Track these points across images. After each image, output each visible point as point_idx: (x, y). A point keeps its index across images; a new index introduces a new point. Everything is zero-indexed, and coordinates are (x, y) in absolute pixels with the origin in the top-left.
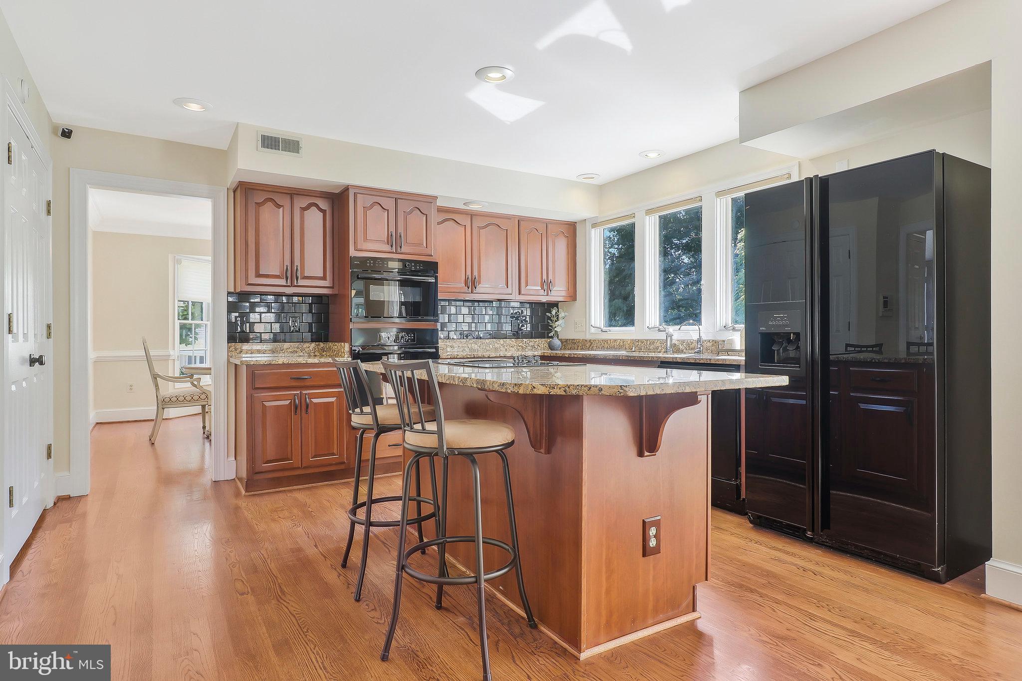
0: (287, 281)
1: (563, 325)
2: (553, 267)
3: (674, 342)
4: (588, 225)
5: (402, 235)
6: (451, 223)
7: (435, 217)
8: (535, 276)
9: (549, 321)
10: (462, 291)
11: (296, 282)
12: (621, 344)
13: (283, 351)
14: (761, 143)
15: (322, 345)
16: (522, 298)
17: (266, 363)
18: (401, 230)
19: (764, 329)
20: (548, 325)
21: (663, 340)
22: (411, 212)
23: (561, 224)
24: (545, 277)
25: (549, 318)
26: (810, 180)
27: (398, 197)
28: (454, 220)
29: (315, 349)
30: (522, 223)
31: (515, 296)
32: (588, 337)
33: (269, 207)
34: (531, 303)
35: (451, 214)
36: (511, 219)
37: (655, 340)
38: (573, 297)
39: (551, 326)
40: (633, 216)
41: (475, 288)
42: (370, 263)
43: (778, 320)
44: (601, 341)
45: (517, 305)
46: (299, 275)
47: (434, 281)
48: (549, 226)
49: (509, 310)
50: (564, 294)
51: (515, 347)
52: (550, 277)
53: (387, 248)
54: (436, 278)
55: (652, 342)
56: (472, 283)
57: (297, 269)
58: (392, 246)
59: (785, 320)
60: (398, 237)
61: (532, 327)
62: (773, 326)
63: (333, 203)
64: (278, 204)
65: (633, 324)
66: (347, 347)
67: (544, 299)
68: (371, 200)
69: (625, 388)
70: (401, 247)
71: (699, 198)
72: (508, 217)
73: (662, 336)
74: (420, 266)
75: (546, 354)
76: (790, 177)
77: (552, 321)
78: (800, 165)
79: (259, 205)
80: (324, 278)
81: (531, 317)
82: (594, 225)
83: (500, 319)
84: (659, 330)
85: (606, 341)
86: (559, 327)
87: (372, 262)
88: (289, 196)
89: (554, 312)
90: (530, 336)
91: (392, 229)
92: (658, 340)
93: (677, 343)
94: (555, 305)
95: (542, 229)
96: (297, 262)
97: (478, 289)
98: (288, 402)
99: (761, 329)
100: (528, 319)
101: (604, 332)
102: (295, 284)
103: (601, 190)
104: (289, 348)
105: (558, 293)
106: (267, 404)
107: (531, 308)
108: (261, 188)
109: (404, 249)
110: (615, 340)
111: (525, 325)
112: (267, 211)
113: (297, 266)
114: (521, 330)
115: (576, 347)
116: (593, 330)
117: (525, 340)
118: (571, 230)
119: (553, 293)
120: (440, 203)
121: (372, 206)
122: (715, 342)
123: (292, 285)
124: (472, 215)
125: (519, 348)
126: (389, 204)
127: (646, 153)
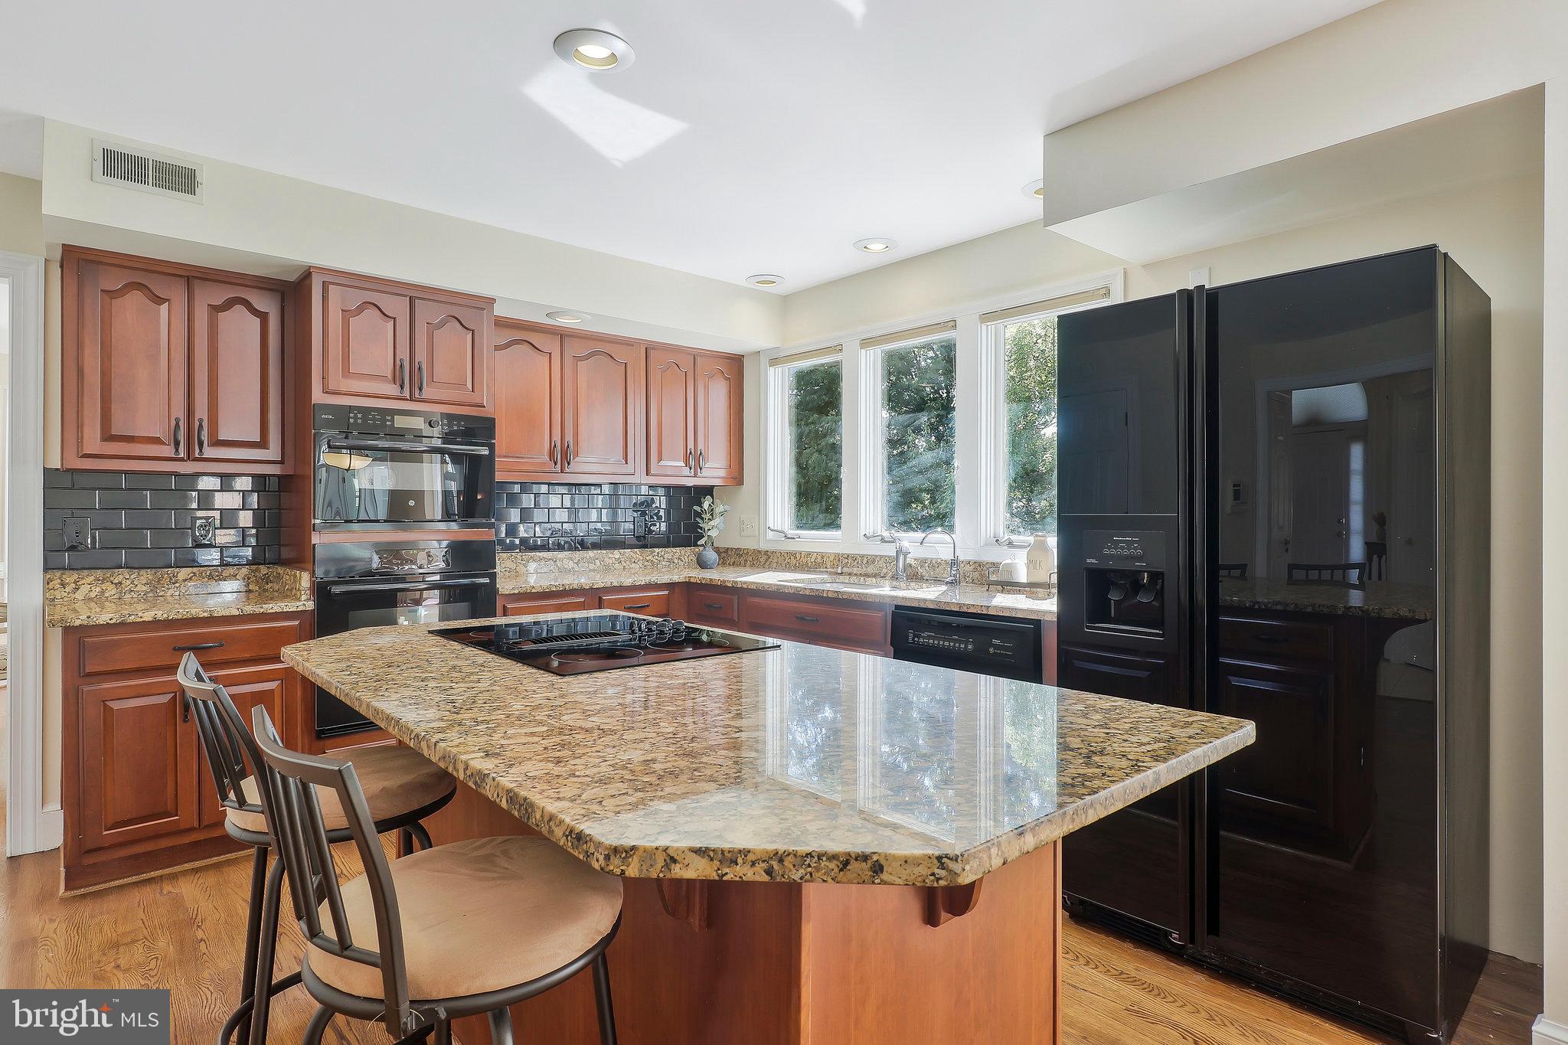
0: (177, 450)
1: (722, 526)
2: (705, 429)
3: (908, 561)
4: (764, 361)
5: (424, 367)
6: (525, 347)
7: (489, 337)
8: (674, 444)
9: (698, 519)
10: (547, 470)
11: (197, 451)
12: (819, 560)
13: (177, 585)
14: (1074, 230)
15: (264, 570)
16: (652, 480)
17: (112, 622)
18: (421, 356)
19: (1094, 561)
20: (696, 526)
21: (889, 557)
22: (442, 324)
23: (721, 357)
24: (691, 445)
25: (699, 515)
26: (1187, 296)
27: (415, 295)
28: (529, 342)
29: (249, 579)
30: (652, 353)
31: (640, 478)
32: (763, 547)
33: (136, 298)
34: (667, 488)
35: (524, 332)
36: (632, 345)
37: (876, 556)
38: (737, 478)
39: (701, 528)
40: (839, 349)
41: (569, 464)
42: (355, 418)
43: (1122, 548)
44: (786, 555)
45: (644, 490)
46: (205, 437)
47: (487, 452)
48: (699, 359)
49: (631, 500)
50: (722, 473)
51: (641, 562)
52: (701, 446)
53: (392, 390)
54: (492, 447)
55: (872, 560)
56: (563, 455)
57: (201, 426)
58: (402, 387)
59: (1135, 548)
60: (415, 371)
61: (669, 526)
62: (1111, 557)
63: (283, 301)
64: (159, 297)
65: (838, 527)
66: (305, 580)
67: (690, 482)
68: (356, 298)
69: (951, 865)
70: (420, 389)
71: (952, 323)
72: (628, 343)
73: (890, 550)
74: (458, 425)
75: (692, 580)
76: (1107, 294)
77: (702, 519)
78: (1125, 273)
79: (111, 294)
80: (263, 444)
81: (668, 512)
82: (774, 362)
83: (615, 514)
84: (883, 540)
85: (793, 554)
86: (714, 529)
87: (359, 416)
88: (183, 282)
89: (706, 505)
90: (667, 542)
91: (404, 354)
92: (881, 556)
93: (913, 562)
94: (708, 491)
95: (686, 364)
96: (201, 412)
97: (573, 467)
98: (165, 699)
99: (1088, 561)
100: (662, 513)
101: (789, 538)
102: (197, 456)
103: (787, 304)
104: (191, 579)
105: (713, 473)
106: (116, 705)
107: (667, 495)
108: (117, 262)
109: (427, 393)
110: (809, 554)
111: (658, 524)
112: (130, 309)
113: (201, 421)
114: (651, 531)
115: (743, 562)
116: (770, 535)
117: (657, 550)
118: (734, 367)
119: (705, 472)
120: (499, 310)
121: (360, 309)
122: (979, 565)
123: (189, 457)
124: (563, 335)
125: (646, 563)
126: (398, 307)
127: (864, 243)
